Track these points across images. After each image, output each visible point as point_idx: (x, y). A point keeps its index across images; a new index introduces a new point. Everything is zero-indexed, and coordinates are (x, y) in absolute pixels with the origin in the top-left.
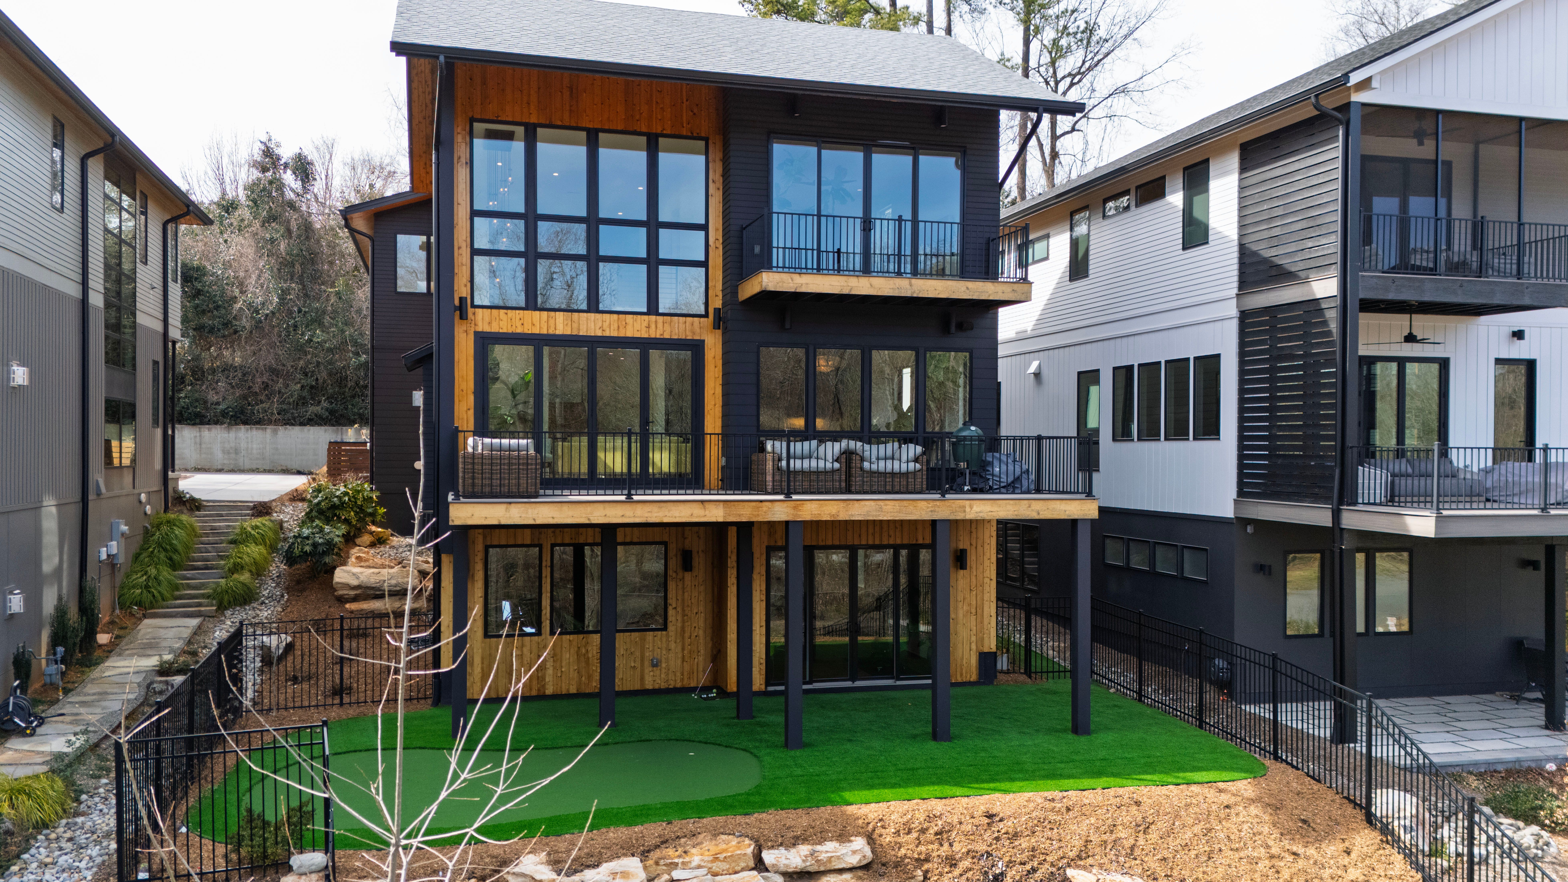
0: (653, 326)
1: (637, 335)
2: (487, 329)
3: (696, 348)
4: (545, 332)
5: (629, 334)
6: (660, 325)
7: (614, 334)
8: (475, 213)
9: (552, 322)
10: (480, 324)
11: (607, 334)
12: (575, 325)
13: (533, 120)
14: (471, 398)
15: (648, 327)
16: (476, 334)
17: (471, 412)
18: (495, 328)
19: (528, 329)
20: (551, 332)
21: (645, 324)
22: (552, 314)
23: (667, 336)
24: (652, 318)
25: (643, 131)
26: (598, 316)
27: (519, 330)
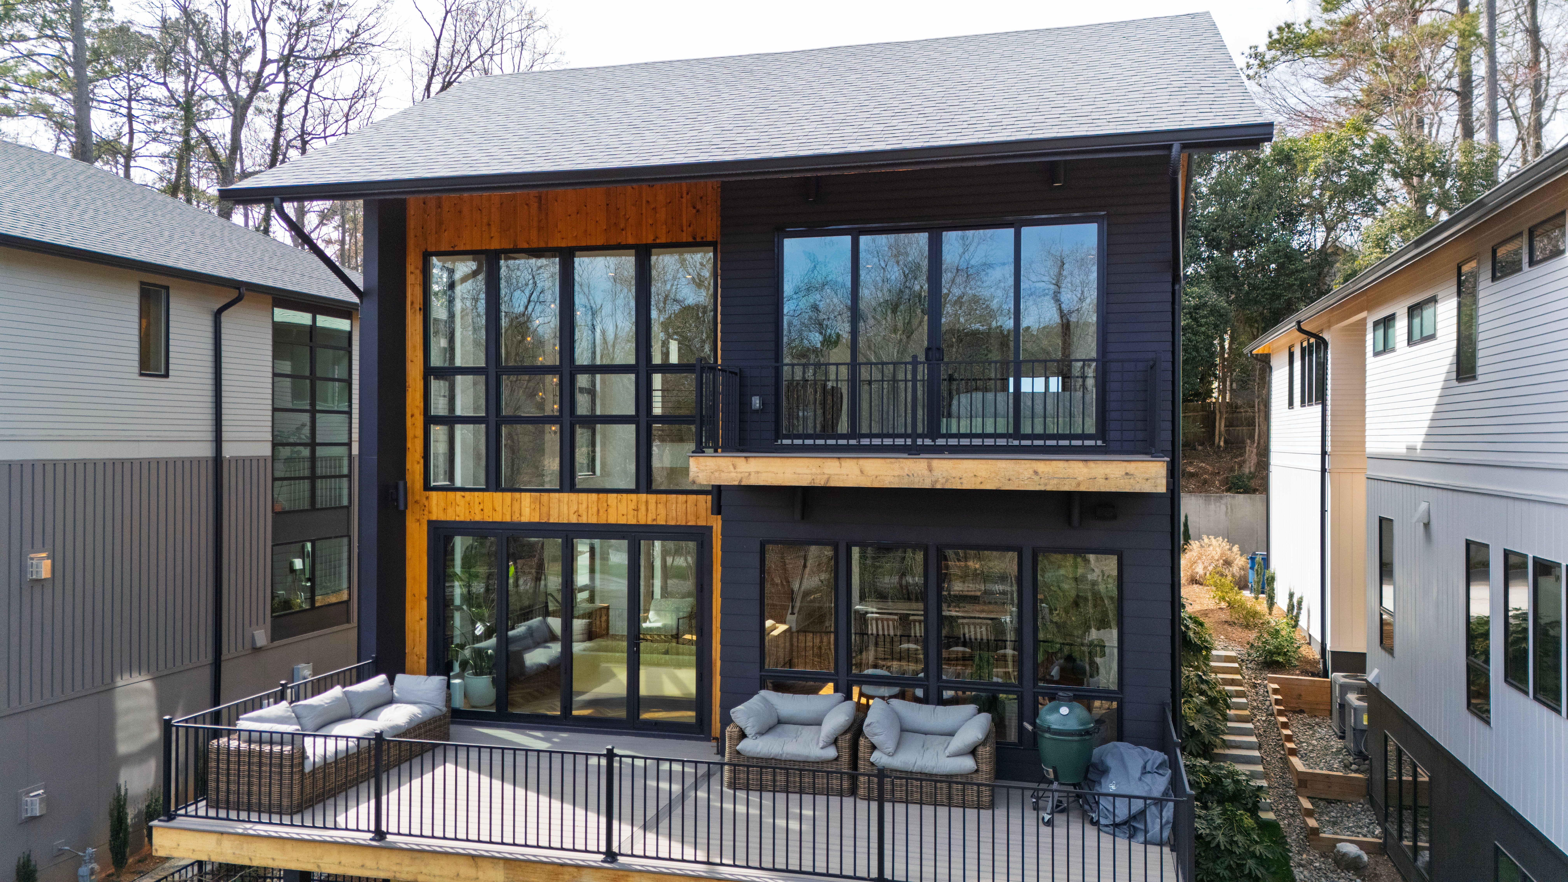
0: (644, 508)
1: (622, 521)
2: (442, 517)
3: (699, 535)
4: (508, 519)
5: (612, 520)
6: (652, 507)
7: (593, 520)
8: (429, 372)
9: (516, 506)
10: (434, 509)
11: (584, 520)
12: (544, 510)
13: (495, 245)
14: (425, 605)
15: (637, 510)
16: (430, 523)
17: (424, 622)
18: (451, 516)
19: (489, 516)
20: (516, 519)
21: (632, 506)
22: (518, 495)
23: (661, 522)
24: (643, 497)
25: (631, 241)
26: (573, 496)
27: (478, 518)
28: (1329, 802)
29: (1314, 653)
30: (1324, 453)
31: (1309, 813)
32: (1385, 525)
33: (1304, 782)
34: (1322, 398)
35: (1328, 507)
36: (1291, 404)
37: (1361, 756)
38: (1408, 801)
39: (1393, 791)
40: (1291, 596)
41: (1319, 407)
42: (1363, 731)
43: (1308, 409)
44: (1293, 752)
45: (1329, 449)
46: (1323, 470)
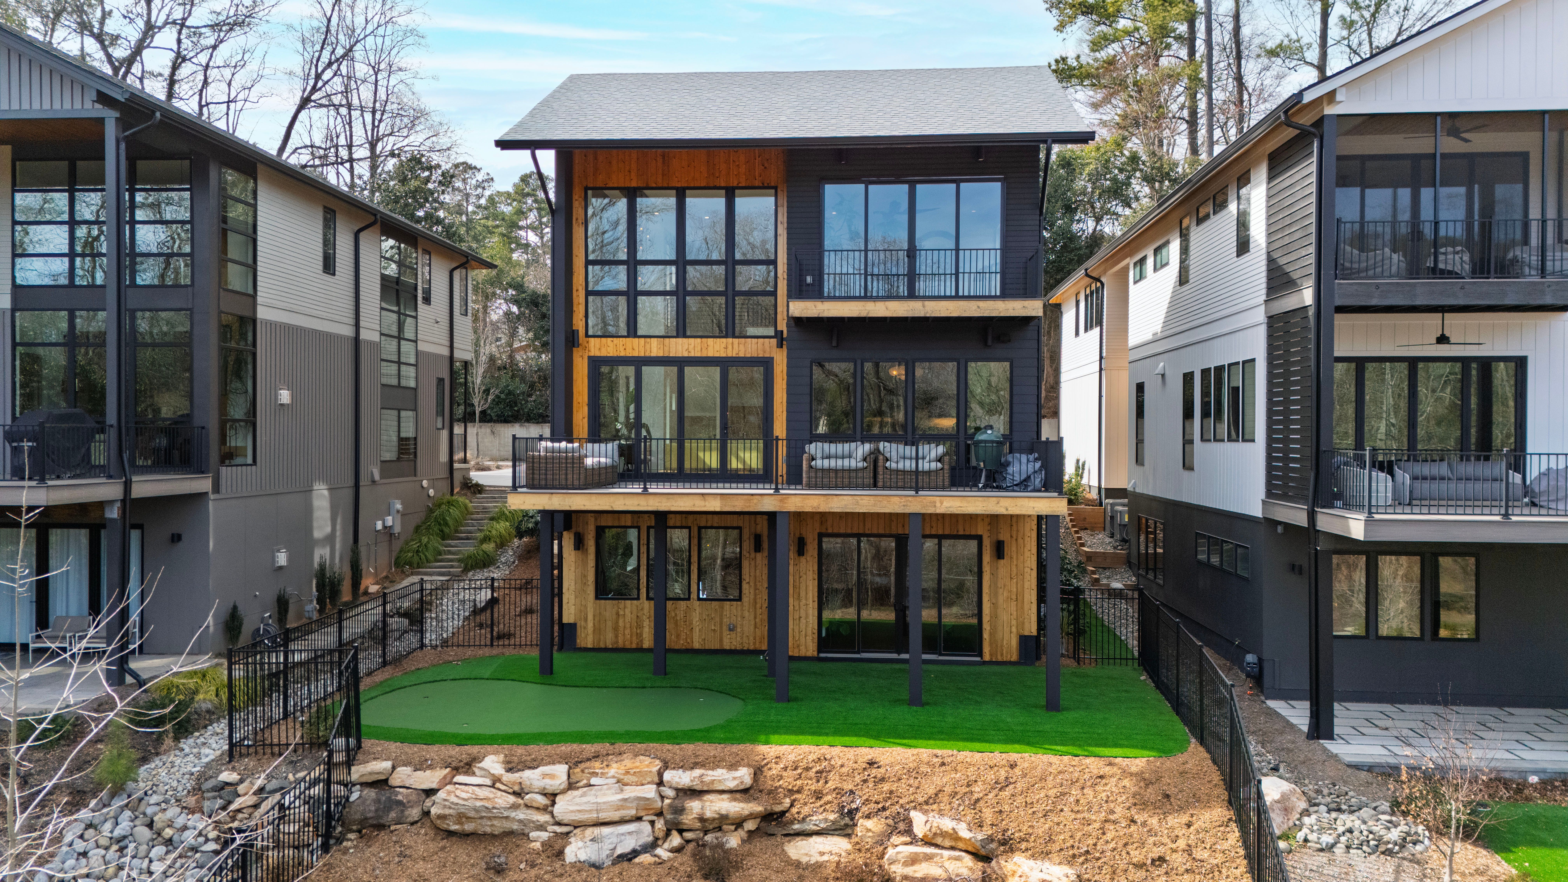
0: (730, 347)
1: (717, 355)
2: (598, 354)
3: (766, 364)
4: (642, 354)
5: (710, 354)
6: (736, 346)
7: (698, 354)
8: (588, 263)
9: (648, 346)
10: (592, 350)
11: (692, 355)
12: (666, 349)
13: (634, 184)
14: (586, 408)
15: (726, 348)
16: (589, 358)
17: (586, 420)
18: (603, 353)
19: (629, 353)
20: (647, 354)
21: (724, 345)
22: (648, 340)
23: (741, 355)
24: (730, 340)
25: (723, 184)
26: (685, 340)
27: (622, 354)
28: (1105, 569)
29: (1094, 495)
30: (1101, 358)
31: (1093, 573)
32: (1140, 388)
33: (1090, 557)
34: (1100, 323)
35: (1104, 394)
36: (1077, 334)
37: (1124, 541)
38: (1151, 565)
39: (1143, 559)
40: (1078, 461)
41: (1098, 329)
42: (1125, 526)
43: (1090, 333)
44: (1082, 545)
45: (1104, 355)
46: (1101, 369)
